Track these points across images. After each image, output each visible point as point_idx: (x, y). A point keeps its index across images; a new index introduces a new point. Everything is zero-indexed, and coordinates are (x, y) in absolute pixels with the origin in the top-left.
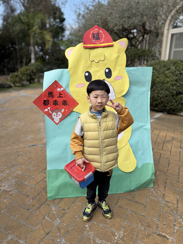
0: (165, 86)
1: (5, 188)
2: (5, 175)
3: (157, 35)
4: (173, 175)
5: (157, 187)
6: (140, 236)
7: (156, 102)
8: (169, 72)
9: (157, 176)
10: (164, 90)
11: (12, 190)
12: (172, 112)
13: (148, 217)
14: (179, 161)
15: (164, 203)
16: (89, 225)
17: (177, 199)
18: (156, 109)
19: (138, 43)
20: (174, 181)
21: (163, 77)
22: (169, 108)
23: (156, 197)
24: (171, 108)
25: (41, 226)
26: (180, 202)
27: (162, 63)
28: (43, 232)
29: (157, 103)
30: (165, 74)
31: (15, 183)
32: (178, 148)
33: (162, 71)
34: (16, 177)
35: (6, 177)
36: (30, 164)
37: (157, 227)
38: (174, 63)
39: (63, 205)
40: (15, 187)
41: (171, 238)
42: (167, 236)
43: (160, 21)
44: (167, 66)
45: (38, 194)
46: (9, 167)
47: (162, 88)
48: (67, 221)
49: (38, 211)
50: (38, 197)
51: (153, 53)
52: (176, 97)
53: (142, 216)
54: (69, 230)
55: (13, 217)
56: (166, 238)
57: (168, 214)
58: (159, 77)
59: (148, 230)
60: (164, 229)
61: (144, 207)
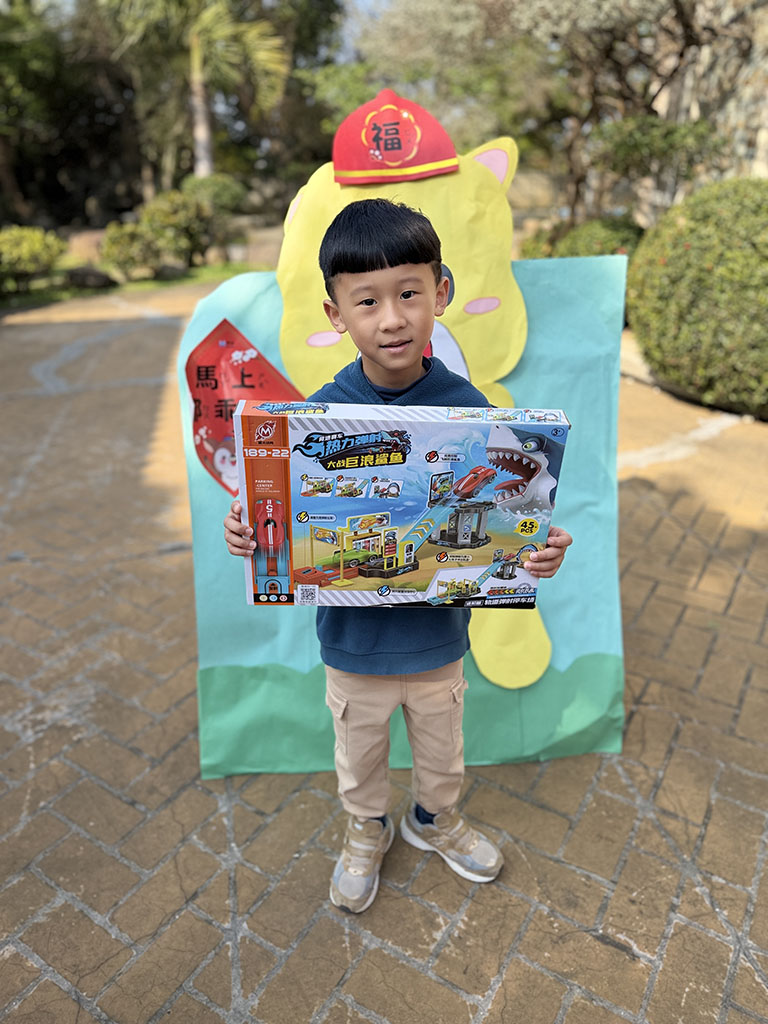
0: (752, 301)
1: (57, 715)
2: (62, 664)
3: (746, 51)
4: (715, 701)
5: (636, 748)
6: (529, 936)
7: (706, 367)
9: (647, 704)
10: (745, 318)
11: (83, 726)
13: (573, 868)
14: (758, 642)
15: (651, 815)
17: (709, 804)
18: (709, 398)
20: (714, 729)
21: (745, 257)
22: (762, 401)
23: (623, 790)
25: (171, 866)
26: (716, 817)
27: (751, 189)
28: (177, 889)
29: (713, 372)
30: (754, 245)
31: (93, 700)
33: (743, 233)
34: (100, 676)
35: (66, 674)
36: (156, 626)
37: (603, 908)
40: (94, 715)
41: (649, 955)
42: (635, 947)
45: (175, 747)
46: (78, 633)
47: (734, 308)
48: (268, 858)
49: (166, 813)
50: (171, 759)
53: (552, 863)
54: (269, 889)
55: (79, 825)
56: (628, 953)
57: (658, 861)
58: (729, 260)
59: (564, 916)
60: (627, 918)
61: (567, 827)
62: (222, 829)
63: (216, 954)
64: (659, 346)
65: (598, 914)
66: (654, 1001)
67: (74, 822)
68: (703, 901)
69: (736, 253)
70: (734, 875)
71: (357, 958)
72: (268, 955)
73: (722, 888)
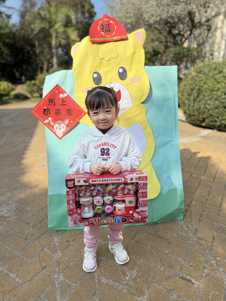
0: (215, 94)
1: (3, 213)
2: (5, 198)
3: (209, 28)
4: (213, 206)
5: (189, 220)
6: (158, 278)
7: (202, 115)
8: (221, 77)
9: (191, 207)
10: (213, 99)
11: (11, 216)
12: (224, 128)
13: (171, 256)
14: (224, 189)
15: (195, 239)
17: (213, 236)
18: (203, 124)
19: (183, 40)
20: (213, 214)
21: (213, 82)
22: (220, 124)
23: (186, 232)
24: (222, 124)
25: (37, 258)
26: (216, 240)
27: (213, 64)
28: (39, 265)
29: (204, 116)
30: (215, 79)
31: (15, 208)
33: (211, 75)
34: (17, 202)
35: (6, 201)
36: (36, 187)
37: (182, 268)
39: (69, 236)
40: (15, 213)
41: (198, 283)
42: (193, 280)
44: (219, 68)
45: (40, 222)
46: (11, 189)
47: (210, 97)
48: (70, 255)
49: (37, 242)
50: (39, 225)
51: (204, 51)
53: (164, 254)
54: (70, 265)
55: (8, 246)
56: (191, 282)
57: (199, 253)
58: (208, 83)
59: (169, 271)
60: (190, 271)
61: (168, 244)
62: (55, 246)
63: (52, 286)
64: (188, 109)
65: (180, 270)
66: (201, 298)
67: (6, 245)
68: (214, 265)
69: (210, 81)
70: (224, 257)
71: (100, 286)
72: (69, 286)
73: (220, 261)
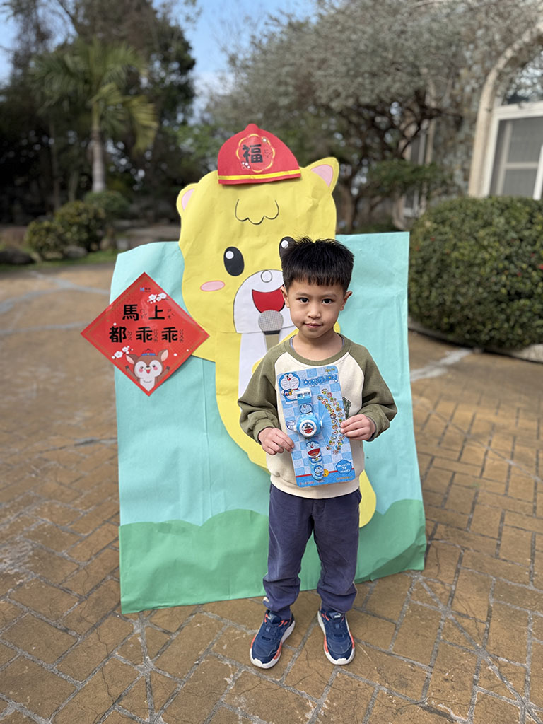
0: (476, 273)
1: (2, 566)
2: (5, 528)
3: (459, 122)
4: (483, 536)
5: (434, 570)
6: (376, 710)
7: (449, 317)
8: (487, 234)
9: (438, 540)
10: (472, 284)
11: (24, 573)
12: (496, 347)
13: (402, 658)
14: (505, 495)
15: (451, 617)
16: (236, 678)
17: (489, 607)
18: (451, 337)
19: (402, 143)
20: (485, 554)
21: (470, 246)
22: (487, 338)
23: (429, 600)
24: (492, 338)
25: (99, 677)
26: (495, 616)
27: (470, 205)
28: (106, 694)
29: (452, 320)
30: (475, 239)
31: (31, 553)
32: (504, 458)
33: (468, 231)
34: (35, 536)
35: (8, 535)
36: (76, 498)
37: (426, 687)
38: (504, 208)
39: (167, 618)
40: (32, 565)
41: (463, 719)
42: (452, 713)
43: (468, 83)
44: (483, 215)
45: (96, 586)
46: (16, 504)
47: (466, 278)
48: (175, 666)
49: (93, 636)
50: (95, 595)
51: (446, 173)
52: (508, 305)
53: (386, 655)
54: (178, 690)
55: (24, 650)
56: (447, 717)
57: (461, 649)
58: (460, 247)
59: (399, 694)
60: (444, 692)
61: (393, 629)
62: (137, 646)
65: (422, 691)
67: (19, 648)
68: (495, 676)
69: (464, 243)
70: (513, 656)
73: (506, 666)
